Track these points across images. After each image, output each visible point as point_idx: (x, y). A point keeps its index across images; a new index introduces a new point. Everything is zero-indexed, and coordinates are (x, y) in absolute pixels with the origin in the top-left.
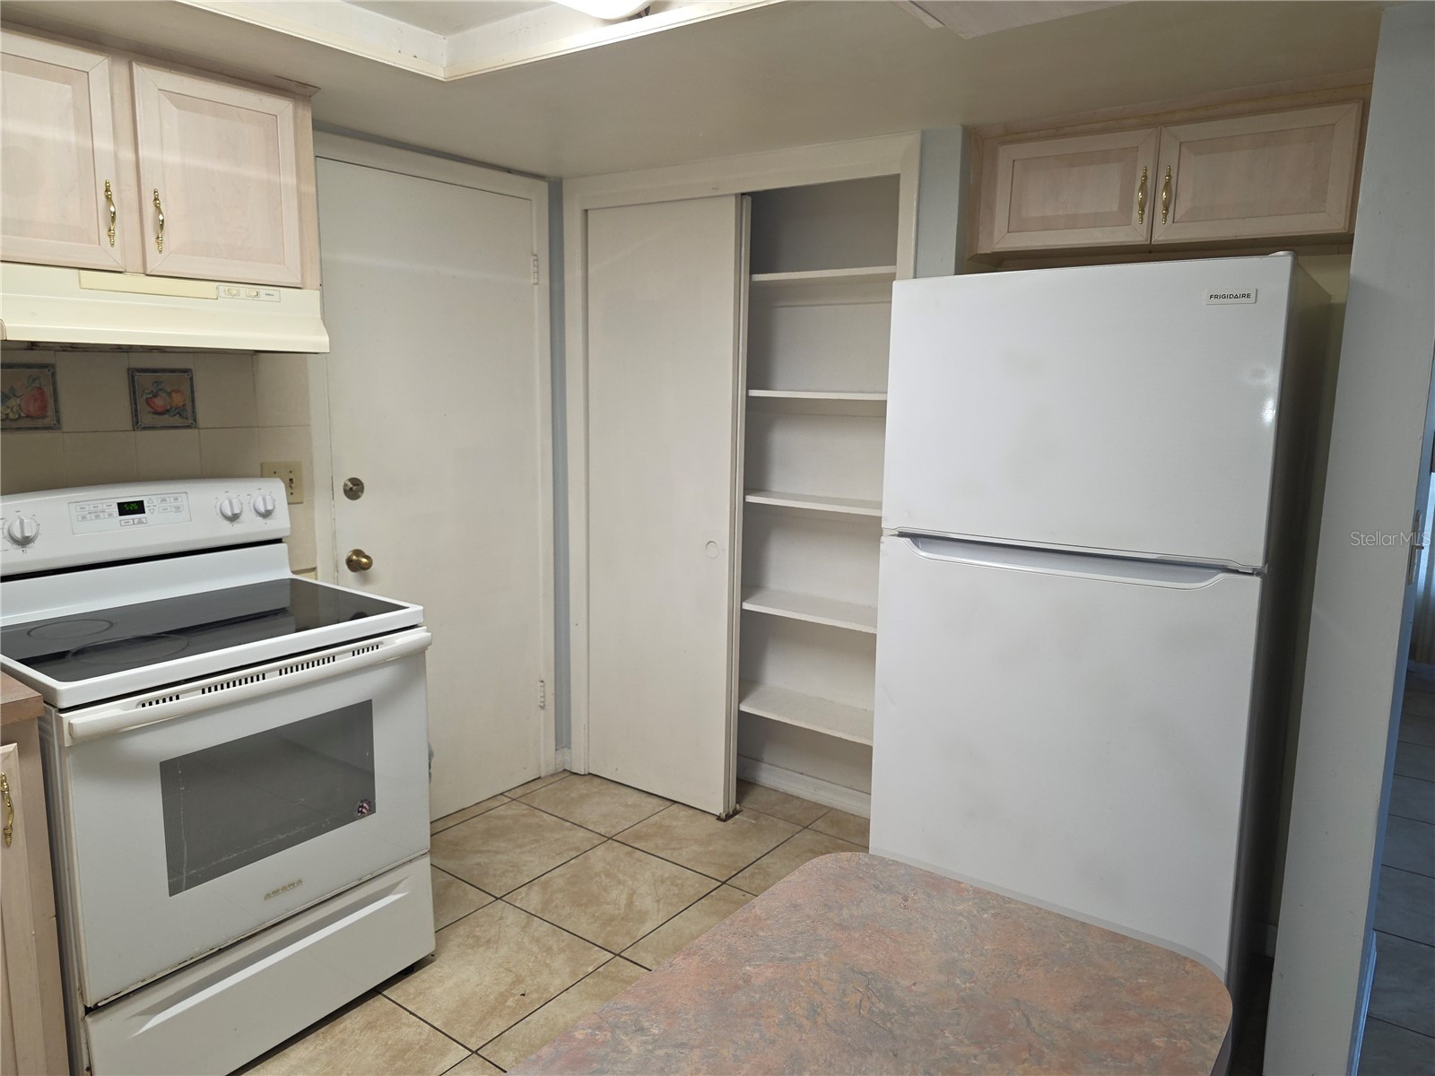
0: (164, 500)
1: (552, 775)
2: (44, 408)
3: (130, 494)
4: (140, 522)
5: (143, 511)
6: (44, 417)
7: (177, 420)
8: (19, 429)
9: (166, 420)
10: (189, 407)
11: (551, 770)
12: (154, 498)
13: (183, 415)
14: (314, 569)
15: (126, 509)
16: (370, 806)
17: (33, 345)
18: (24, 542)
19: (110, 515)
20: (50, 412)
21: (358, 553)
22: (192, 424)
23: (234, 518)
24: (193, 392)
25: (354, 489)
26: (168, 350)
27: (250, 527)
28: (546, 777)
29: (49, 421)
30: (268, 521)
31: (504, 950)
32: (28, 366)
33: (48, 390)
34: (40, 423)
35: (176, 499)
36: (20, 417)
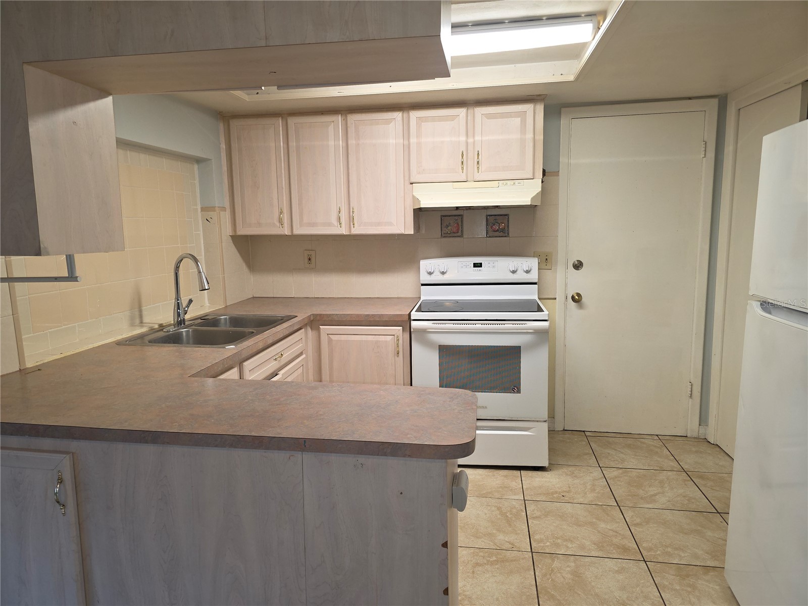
0: (489, 263)
1: (695, 438)
2: (458, 229)
3: (478, 260)
4: (480, 270)
5: (481, 267)
6: (458, 232)
7: (501, 234)
8: (450, 237)
9: (497, 234)
10: (506, 228)
11: (695, 434)
12: (486, 262)
13: (504, 232)
14: (555, 299)
15: (477, 265)
16: (518, 390)
17: (457, 208)
18: (443, 273)
19: (470, 267)
20: (460, 231)
21: (578, 295)
22: (508, 236)
23: (514, 272)
24: (508, 223)
25: (578, 266)
26: (501, 207)
27: (520, 276)
28: (690, 438)
29: (459, 234)
30: (528, 275)
31: (577, 481)
32: (455, 216)
33: (460, 224)
34: (455, 235)
35: (494, 263)
36: (451, 233)
